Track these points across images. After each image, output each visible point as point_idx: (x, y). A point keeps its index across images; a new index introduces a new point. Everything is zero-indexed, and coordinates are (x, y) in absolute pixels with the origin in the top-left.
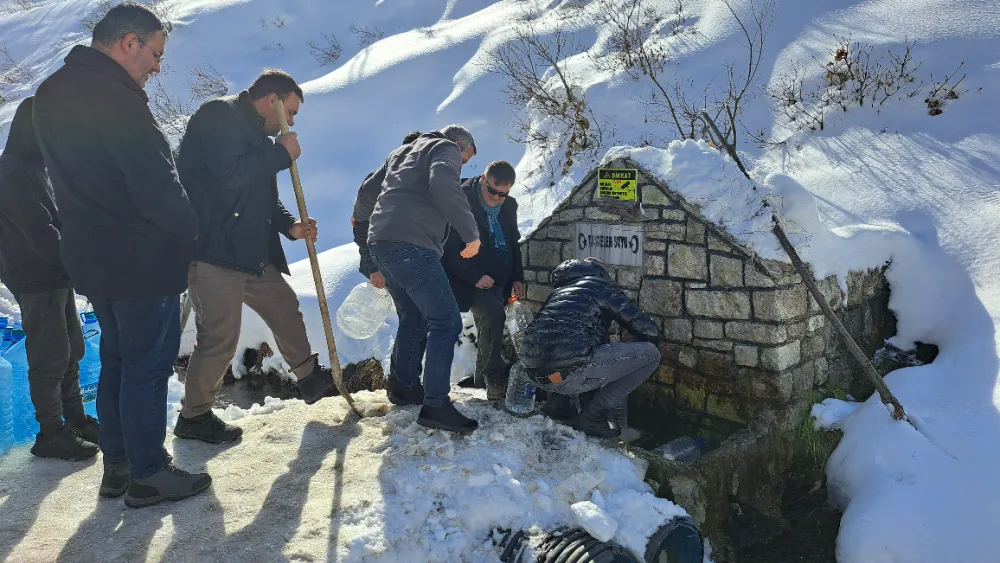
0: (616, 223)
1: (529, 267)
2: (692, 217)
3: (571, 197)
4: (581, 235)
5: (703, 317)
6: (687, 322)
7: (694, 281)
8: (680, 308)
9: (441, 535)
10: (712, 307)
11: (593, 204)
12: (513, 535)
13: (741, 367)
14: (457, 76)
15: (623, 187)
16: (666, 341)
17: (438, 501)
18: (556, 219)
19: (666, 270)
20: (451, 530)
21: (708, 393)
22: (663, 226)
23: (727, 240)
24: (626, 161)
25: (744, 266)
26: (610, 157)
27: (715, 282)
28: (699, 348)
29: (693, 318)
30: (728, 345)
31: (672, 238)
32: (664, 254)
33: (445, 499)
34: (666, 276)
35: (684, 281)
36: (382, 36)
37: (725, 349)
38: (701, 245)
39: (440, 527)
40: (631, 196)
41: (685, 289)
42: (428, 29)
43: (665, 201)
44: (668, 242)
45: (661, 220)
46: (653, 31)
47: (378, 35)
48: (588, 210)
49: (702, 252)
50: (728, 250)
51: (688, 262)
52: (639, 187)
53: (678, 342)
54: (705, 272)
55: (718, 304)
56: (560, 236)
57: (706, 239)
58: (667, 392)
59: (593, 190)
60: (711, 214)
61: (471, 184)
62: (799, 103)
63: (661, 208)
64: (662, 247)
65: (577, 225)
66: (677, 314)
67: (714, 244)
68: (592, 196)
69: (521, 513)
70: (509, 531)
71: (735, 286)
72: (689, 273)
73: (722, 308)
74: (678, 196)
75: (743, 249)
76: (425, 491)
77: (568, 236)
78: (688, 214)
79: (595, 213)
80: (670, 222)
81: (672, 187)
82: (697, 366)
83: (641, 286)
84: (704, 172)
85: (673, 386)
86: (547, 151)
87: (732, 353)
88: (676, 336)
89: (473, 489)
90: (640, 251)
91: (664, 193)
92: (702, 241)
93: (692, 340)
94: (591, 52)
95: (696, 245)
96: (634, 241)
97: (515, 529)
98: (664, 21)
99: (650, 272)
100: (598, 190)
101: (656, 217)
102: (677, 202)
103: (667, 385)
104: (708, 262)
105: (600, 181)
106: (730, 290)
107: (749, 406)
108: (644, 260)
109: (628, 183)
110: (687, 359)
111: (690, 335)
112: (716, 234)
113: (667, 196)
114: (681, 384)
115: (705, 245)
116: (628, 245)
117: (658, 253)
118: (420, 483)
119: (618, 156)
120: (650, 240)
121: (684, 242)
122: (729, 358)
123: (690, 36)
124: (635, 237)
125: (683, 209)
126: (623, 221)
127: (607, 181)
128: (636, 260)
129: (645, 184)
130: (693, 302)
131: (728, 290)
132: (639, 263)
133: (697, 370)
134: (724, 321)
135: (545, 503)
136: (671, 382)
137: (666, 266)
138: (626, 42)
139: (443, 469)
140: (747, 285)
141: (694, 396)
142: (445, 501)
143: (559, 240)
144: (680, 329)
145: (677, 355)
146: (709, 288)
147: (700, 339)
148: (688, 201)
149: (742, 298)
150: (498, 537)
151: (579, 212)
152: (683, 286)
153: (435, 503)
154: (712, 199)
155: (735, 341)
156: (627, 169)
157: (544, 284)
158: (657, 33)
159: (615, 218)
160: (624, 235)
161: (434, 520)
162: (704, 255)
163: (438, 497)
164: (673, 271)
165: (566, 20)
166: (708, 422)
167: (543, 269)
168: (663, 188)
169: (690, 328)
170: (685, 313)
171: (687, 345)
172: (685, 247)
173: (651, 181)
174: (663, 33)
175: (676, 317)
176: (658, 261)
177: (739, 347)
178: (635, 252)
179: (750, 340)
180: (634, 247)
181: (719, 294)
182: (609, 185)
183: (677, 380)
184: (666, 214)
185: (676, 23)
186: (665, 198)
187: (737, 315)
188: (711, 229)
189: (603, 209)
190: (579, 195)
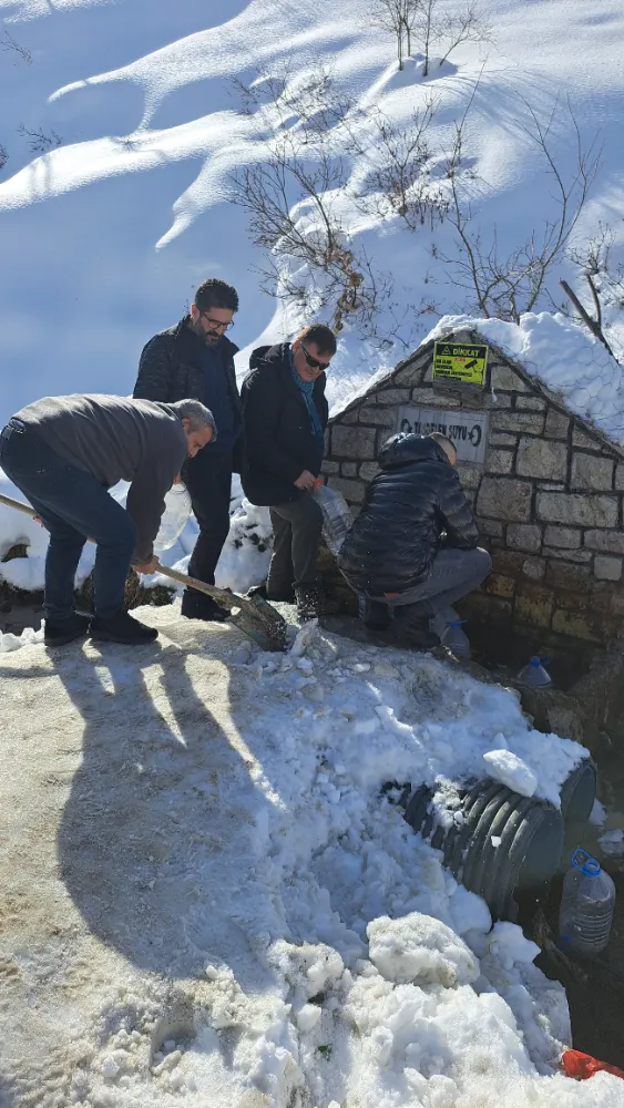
0: (453, 408)
1: (331, 458)
2: (554, 406)
3: (394, 375)
4: (405, 421)
5: (557, 524)
6: (537, 529)
7: (550, 481)
8: (528, 512)
9: (336, 796)
10: (570, 512)
11: (422, 384)
12: (414, 790)
13: (599, 580)
14: (178, 203)
15: (467, 367)
16: (506, 548)
17: (320, 753)
18: (373, 400)
19: (514, 468)
20: (345, 789)
21: (555, 607)
22: (516, 416)
23: (596, 436)
24: (472, 334)
25: (615, 467)
26: (451, 329)
27: (577, 484)
28: (549, 558)
29: (544, 524)
30: (587, 556)
31: (528, 430)
32: (514, 449)
33: (328, 751)
34: (514, 475)
35: (536, 481)
36: (60, 144)
37: (581, 560)
38: (563, 441)
39: (333, 787)
40: (477, 377)
41: (536, 490)
42: (126, 139)
43: (521, 386)
44: (519, 435)
45: (513, 409)
46: (423, 169)
47: (54, 140)
48: (416, 392)
49: (563, 449)
50: (597, 447)
51: (544, 459)
52: (490, 367)
53: (524, 552)
54: (565, 473)
55: (579, 509)
56: (376, 421)
57: (570, 434)
58: (503, 606)
59: (425, 368)
60: (577, 404)
61: (280, 353)
62: (602, 273)
63: (514, 394)
64: (512, 441)
65: (401, 409)
66: (524, 519)
67: (579, 440)
68: (423, 375)
69: (420, 764)
70: (408, 786)
71: (602, 489)
72: (545, 473)
73: (582, 514)
74: (539, 382)
75: (616, 448)
76: (306, 742)
77: (387, 421)
78: (549, 404)
79: (427, 396)
80: (527, 411)
81: (531, 370)
82: (544, 577)
83: (480, 485)
84: (567, 353)
85: (512, 600)
86: (308, 310)
87: (591, 564)
88: (522, 543)
89: (360, 737)
90: (482, 445)
91: (521, 376)
92: (564, 435)
93: (541, 549)
94: (349, 190)
95: (556, 440)
96: (475, 433)
97: (416, 783)
98: (434, 159)
99: (493, 470)
100: (433, 369)
101: (508, 405)
102: (536, 388)
103: (503, 598)
104: (569, 461)
105: (436, 358)
106: (593, 494)
107: (604, 623)
108: (487, 455)
109: (475, 362)
110: (533, 570)
111: (539, 543)
112: (583, 428)
113: (524, 380)
114: (523, 598)
115: (568, 441)
116: (468, 436)
117: (506, 448)
118: (298, 733)
119: (461, 328)
120: (498, 431)
121: (541, 436)
122: (586, 570)
123: (470, 181)
124: (478, 428)
125: (545, 398)
126: (461, 408)
127: (447, 358)
128: (477, 454)
129: (496, 364)
130: (546, 507)
131: (592, 494)
132: (480, 459)
133: (546, 581)
134: (583, 529)
135: (445, 750)
136: (511, 594)
137: (514, 462)
138: (393, 181)
139: (320, 714)
140: (618, 488)
141: (539, 611)
142: (327, 753)
143: (373, 426)
144: (527, 536)
145: (521, 567)
146: (568, 491)
147: (550, 547)
148: (550, 387)
149: (609, 504)
150: (395, 793)
151: (405, 393)
152: (535, 487)
153: (318, 757)
154: (578, 386)
155: (596, 552)
156: (475, 344)
157: (350, 478)
158: (428, 173)
159: (455, 403)
160: (464, 424)
161: (323, 779)
162: (565, 453)
163: (320, 749)
164: (522, 469)
165: (309, 146)
166: (553, 639)
167: (351, 460)
168: (518, 370)
169: (539, 536)
170: (534, 518)
171: (534, 554)
172: (542, 442)
173: (505, 361)
174: (436, 173)
175: (521, 523)
176: (506, 456)
177: (599, 559)
178: (476, 445)
179: (616, 550)
180: (475, 440)
181: (581, 498)
182: (449, 362)
183: (517, 592)
184: (521, 402)
185: (452, 163)
186: (521, 383)
187: (601, 523)
188: (578, 423)
189: (439, 391)
190: (406, 373)
